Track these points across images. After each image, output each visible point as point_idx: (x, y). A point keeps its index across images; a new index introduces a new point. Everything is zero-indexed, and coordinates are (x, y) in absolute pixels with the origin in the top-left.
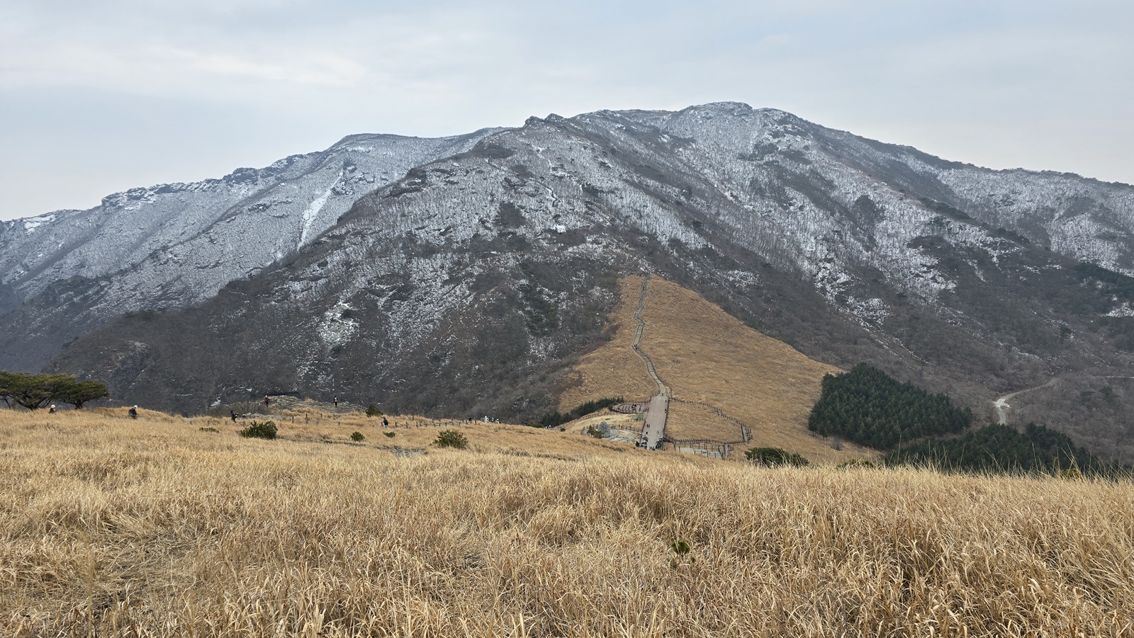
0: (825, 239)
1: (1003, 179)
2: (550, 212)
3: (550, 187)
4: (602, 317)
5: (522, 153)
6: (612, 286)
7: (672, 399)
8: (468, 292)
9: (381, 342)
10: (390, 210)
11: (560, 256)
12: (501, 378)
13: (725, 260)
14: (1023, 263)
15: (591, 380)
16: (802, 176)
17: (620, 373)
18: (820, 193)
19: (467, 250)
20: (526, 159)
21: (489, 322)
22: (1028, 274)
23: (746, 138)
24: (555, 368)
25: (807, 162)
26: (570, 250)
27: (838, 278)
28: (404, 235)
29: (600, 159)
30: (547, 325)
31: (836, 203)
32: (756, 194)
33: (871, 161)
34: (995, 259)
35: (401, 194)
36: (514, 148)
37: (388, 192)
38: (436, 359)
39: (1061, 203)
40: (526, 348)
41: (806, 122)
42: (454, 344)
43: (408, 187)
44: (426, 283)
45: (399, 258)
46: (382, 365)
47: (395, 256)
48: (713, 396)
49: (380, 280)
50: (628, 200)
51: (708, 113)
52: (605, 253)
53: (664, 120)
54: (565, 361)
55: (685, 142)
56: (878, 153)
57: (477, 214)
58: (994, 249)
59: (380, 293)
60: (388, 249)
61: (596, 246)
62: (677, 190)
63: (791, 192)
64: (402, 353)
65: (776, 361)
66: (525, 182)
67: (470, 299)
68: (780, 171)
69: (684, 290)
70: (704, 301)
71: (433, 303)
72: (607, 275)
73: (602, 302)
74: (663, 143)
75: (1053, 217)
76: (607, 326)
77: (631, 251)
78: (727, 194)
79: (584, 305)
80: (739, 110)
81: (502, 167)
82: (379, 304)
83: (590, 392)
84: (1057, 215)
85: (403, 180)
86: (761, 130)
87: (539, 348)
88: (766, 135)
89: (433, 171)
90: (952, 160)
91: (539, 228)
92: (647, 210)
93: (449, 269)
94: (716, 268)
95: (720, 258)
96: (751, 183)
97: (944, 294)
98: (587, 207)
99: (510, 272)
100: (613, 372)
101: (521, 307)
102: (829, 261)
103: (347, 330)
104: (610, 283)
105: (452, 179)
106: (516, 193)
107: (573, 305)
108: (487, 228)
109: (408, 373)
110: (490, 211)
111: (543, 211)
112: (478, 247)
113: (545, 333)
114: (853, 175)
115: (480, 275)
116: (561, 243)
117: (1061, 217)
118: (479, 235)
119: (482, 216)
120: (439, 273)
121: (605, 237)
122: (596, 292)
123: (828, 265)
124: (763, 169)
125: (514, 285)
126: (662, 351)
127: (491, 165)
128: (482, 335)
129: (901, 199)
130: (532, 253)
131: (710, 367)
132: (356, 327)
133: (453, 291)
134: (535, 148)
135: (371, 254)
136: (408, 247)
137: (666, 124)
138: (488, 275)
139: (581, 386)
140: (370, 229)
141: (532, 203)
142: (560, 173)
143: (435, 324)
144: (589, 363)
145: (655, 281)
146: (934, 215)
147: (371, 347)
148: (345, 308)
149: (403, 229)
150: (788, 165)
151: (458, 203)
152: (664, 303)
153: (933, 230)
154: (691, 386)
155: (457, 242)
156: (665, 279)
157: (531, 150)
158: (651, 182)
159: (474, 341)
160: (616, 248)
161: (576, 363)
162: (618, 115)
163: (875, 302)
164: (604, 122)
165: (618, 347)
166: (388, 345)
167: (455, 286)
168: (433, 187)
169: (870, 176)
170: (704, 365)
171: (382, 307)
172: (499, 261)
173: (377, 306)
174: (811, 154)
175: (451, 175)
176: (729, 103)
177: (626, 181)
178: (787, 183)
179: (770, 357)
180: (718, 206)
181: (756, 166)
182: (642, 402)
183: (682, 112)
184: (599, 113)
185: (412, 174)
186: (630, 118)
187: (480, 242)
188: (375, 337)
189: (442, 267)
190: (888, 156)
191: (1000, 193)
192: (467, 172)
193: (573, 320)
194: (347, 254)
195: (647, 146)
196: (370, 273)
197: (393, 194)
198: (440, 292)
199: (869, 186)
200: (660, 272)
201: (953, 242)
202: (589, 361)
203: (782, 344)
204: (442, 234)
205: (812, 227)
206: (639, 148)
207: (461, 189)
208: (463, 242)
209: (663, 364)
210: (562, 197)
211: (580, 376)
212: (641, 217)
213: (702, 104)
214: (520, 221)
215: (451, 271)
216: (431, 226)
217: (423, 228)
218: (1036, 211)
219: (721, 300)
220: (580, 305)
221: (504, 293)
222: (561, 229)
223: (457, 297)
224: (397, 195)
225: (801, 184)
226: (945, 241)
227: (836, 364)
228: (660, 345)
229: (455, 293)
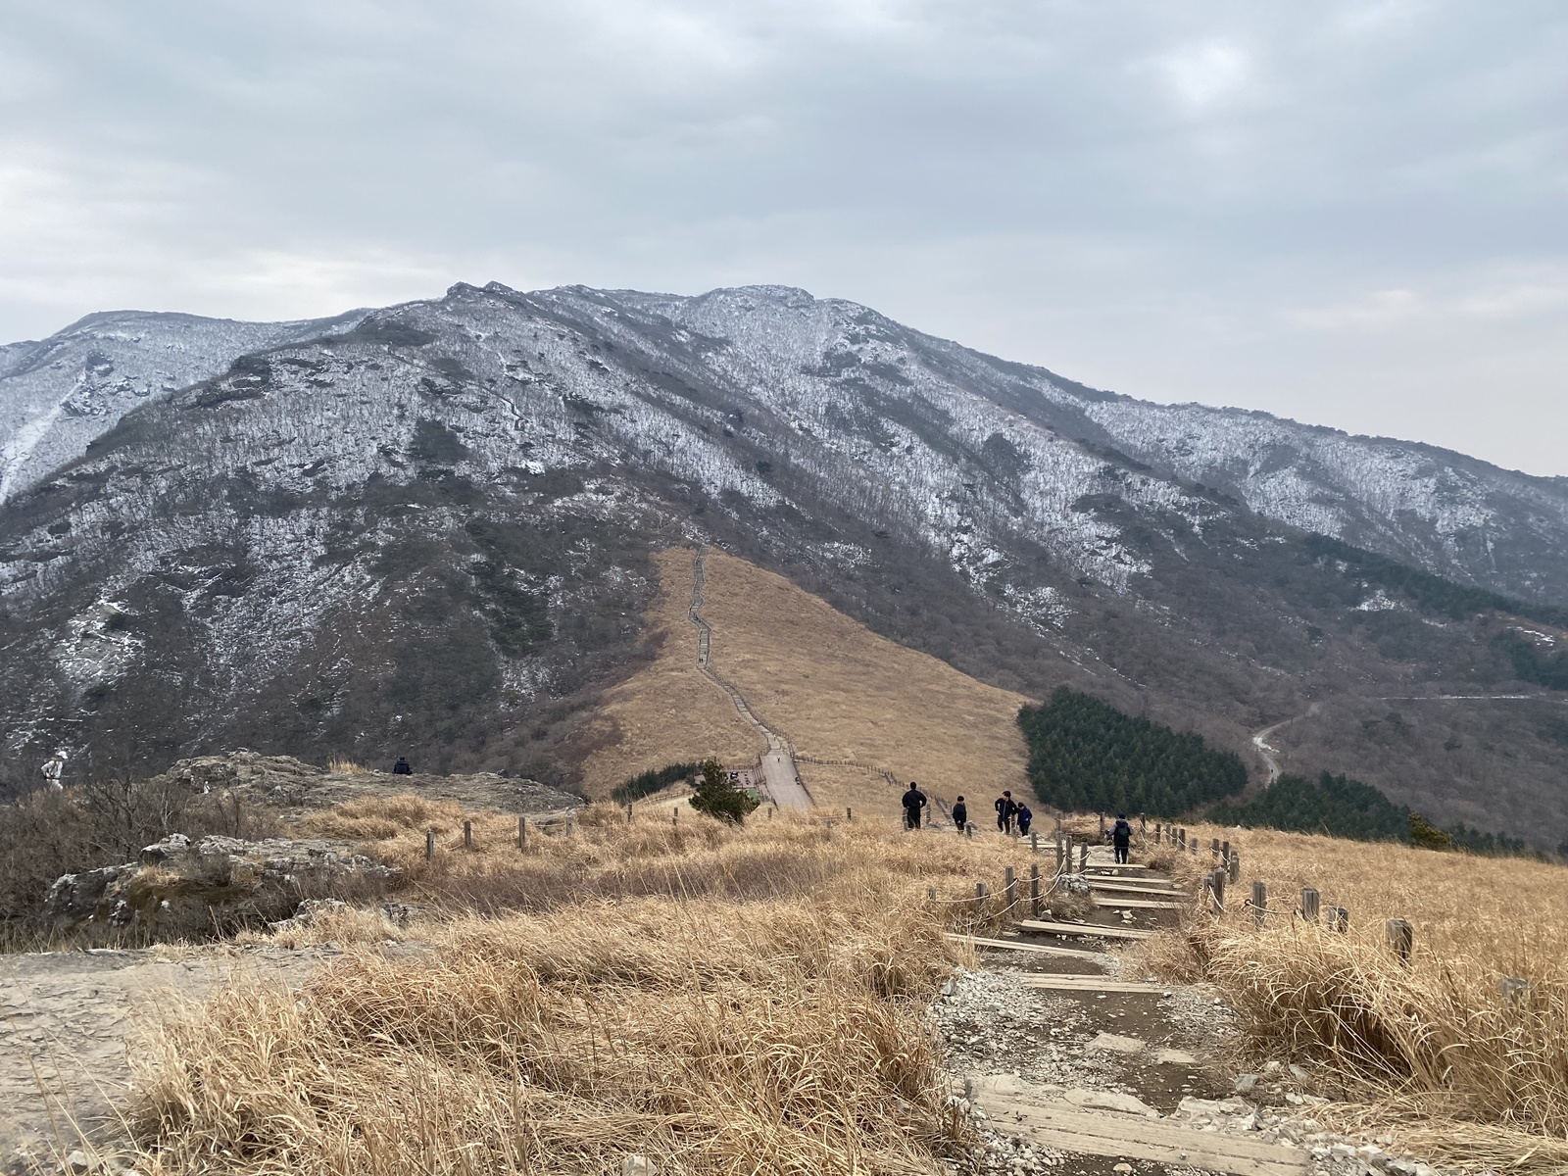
0: (953, 497)
1: (1174, 417)
2: (512, 439)
3: (507, 397)
4: (632, 619)
5: (449, 340)
6: (641, 564)
7: (798, 758)
8: (368, 578)
9: (192, 675)
10: (200, 431)
11: (541, 514)
12: (450, 737)
13: (816, 525)
14: (1234, 534)
15: (638, 732)
16: (902, 402)
17: (690, 716)
18: (933, 429)
19: (359, 503)
20: (458, 348)
21: (418, 632)
22: (1244, 550)
23: (809, 341)
24: (560, 714)
25: (906, 382)
26: (558, 503)
27: (984, 557)
28: (231, 475)
29: (589, 357)
30: (531, 635)
31: (958, 444)
32: (837, 427)
33: (994, 385)
34: (1196, 529)
35: (221, 401)
36: (434, 331)
37: (192, 399)
38: (313, 705)
39: (1255, 453)
40: (496, 678)
41: (894, 323)
42: (348, 675)
43: (234, 389)
44: (280, 563)
45: (223, 517)
46: (196, 721)
47: (215, 513)
48: (865, 751)
49: (185, 556)
50: (646, 424)
51: (746, 301)
52: (622, 509)
53: (676, 308)
54: (575, 699)
55: (719, 344)
56: (1000, 375)
57: (373, 438)
58: (1193, 514)
59: (188, 582)
60: (198, 500)
61: (601, 497)
62: (719, 414)
63: (890, 426)
64: (238, 695)
65: (933, 687)
66: (461, 387)
67: (375, 589)
68: (870, 395)
69: (764, 573)
70: (799, 590)
71: (296, 599)
72: (631, 546)
73: (627, 593)
74: (680, 342)
75: (1247, 472)
76: (643, 635)
77: (666, 506)
78: (794, 425)
79: (596, 598)
80: (795, 298)
81: (415, 361)
82: (184, 602)
83: (639, 753)
84: (1252, 470)
85: (224, 378)
86: (831, 331)
87: (521, 678)
88: (840, 338)
89: (282, 362)
90: (1100, 388)
91: (494, 466)
92: (680, 443)
93: (325, 536)
94: (803, 538)
95: (807, 522)
96: (828, 410)
97: (1136, 579)
98: (578, 433)
99: (451, 540)
100: (676, 716)
101: (478, 603)
102: (966, 530)
103: (119, 654)
104: (638, 561)
105: (321, 378)
106: (445, 404)
107: (575, 600)
108: (395, 464)
109: (254, 734)
110: (399, 433)
111: (500, 436)
112: (378, 495)
113: (526, 651)
114: (975, 403)
115: (390, 546)
116: (539, 491)
117: (1257, 473)
118: (381, 476)
119: (384, 442)
120: (306, 543)
121: (618, 483)
122: (615, 575)
123: (965, 538)
124: (843, 389)
125: (459, 565)
126: (750, 675)
127: (393, 356)
128: (403, 656)
129: (1051, 440)
130: (486, 507)
131: (838, 699)
132: (137, 648)
133: (337, 577)
134: (473, 333)
135: (164, 509)
136: (241, 497)
137: (682, 313)
138: (406, 547)
139: (621, 743)
140: (161, 463)
141: (479, 423)
142: (522, 375)
143: (304, 638)
144: (625, 700)
145: (716, 557)
146: (1102, 464)
147: (173, 687)
148: (113, 612)
149: (229, 463)
150: (880, 385)
151: (335, 419)
152: (736, 595)
153: (1104, 486)
154: (823, 735)
155: (338, 489)
156: (729, 553)
157: (465, 336)
158: (678, 400)
159: (390, 669)
160: (640, 501)
161: (599, 702)
162: (602, 295)
163: (1047, 592)
164: (582, 302)
165: (672, 670)
166: (208, 681)
167: (340, 569)
168: (285, 390)
169: (1000, 405)
170: (828, 696)
171: (192, 608)
172: (425, 521)
173: (181, 606)
174: (909, 370)
175: (319, 371)
176: (778, 287)
177: (637, 394)
178: (883, 412)
179: (922, 680)
180: (786, 443)
181: (831, 385)
182: (745, 767)
183: (704, 298)
184: (570, 288)
185: (241, 366)
186: (622, 301)
187: (386, 487)
188: (181, 667)
189: (311, 533)
190: (1014, 379)
191: (1172, 438)
192: (350, 367)
193: (581, 624)
194: (111, 509)
195: (657, 345)
196: (164, 544)
197: (204, 401)
198: (311, 578)
199: (1001, 419)
200: (720, 543)
201: (1135, 502)
202: (626, 697)
203: (932, 660)
204: (306, 473)
205: (932, 479)
206: (644, 345)
207: (339, 396)
208: (349, 487)
209: (760, 697)
210: (531, 414)
211: (616, 725)
212: (670, 453)
213: (736, 286)
214: (459, 453)
215: (329, 540)
216: (286, 459)
217: (269, 461)
218: (1224, 464)
219: (822, 590)
220: (589, 598)
221: (442, 578)
222: (536, 467)
223: (346, 586)
224: (213, 404)
225: (903, 413)
226: (1123, 502)
227: (1020, 691)
228: (745, 664)
229: (341, 580)
